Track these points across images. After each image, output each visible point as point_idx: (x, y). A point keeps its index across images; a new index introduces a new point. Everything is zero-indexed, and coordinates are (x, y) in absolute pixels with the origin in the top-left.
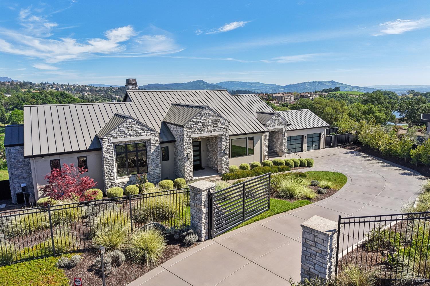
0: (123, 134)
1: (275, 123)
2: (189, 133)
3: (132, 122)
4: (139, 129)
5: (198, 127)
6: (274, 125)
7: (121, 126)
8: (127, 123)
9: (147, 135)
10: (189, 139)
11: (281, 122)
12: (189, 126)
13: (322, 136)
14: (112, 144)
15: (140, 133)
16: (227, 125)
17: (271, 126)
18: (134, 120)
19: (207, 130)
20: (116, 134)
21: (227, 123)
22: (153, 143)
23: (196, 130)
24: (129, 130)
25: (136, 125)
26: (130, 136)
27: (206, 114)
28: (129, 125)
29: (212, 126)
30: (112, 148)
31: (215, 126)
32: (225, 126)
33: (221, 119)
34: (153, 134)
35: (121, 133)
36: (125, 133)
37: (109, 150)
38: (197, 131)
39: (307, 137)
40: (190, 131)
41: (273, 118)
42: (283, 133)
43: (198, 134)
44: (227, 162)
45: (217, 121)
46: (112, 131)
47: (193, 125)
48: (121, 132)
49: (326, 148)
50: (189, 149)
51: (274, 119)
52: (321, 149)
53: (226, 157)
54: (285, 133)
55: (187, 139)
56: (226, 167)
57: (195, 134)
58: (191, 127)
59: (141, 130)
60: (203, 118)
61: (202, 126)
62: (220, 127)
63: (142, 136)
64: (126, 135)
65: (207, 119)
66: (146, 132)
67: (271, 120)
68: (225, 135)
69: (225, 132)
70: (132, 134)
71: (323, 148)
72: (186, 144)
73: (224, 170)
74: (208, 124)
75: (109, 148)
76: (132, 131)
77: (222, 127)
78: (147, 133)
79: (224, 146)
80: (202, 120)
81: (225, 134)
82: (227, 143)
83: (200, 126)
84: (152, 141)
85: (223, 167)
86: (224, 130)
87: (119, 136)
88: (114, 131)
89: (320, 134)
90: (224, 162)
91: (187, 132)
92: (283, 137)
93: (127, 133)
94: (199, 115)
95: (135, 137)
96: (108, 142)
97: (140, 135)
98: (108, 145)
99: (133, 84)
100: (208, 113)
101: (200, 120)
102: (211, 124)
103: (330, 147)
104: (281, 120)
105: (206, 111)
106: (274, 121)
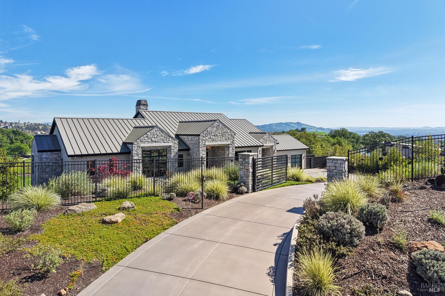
0: (150, 141)
2: (203, 141)
3: (157, 130)
4: (163, 136)
5: (211, 136)
6: (266, 143)
7: (148, 133)
8: (154, 131)
9: (168, 142)
10: (204, 146)
11: (271, 140)
12: (204, 135)
13: (303, 157)
14: (141, 149)
15: (164, 140)
18: (159, 129)
19: (218, 140)
20: (145, 139)
21: (233, 134)
22: (173, 150)
23: (209, 139)
24: (154, 137)
25: (160, 133)
26: (155, 142)
27: (217, 126)
28: (155, 133)
29: (222, 136)
30: (140, 151)
31: (224, 137)
32: (232, 137)
33: (229, 131)
34: (173, 142)
35: (148, 139)
36: (151, 139)
37: (138, 153)
38: (210, 139)
39: (290, 158)
40: (205, 139)
41: (264, 136)
42: (273, 150)
43: (210, 142)
45: (225, 132)
47: (207, 134)
48: (148, 138)
49: (307, 168)
50: (203, 154)
52: (303, 169)
54: (275, 150)
55: (202, 146)
57: (208, 142)
58: (206, 136)
59: (164, 137)
60: (215, 129)
61: (214, 136)
62: (228, 138)
63: (164, 142)
64: (153, 141)
65: (218, 130)
66: (168, 139)
67: (263, 138)
68: (232, 145)
69: (232, 142)
70: (157, 141)
71: (305, 169)
72: (201, 151)
74: (218, 135)
75: (138, 151)
76: (157, 138)
77: (229, 138)
78: (169, 140)
79: (231, 154)
80: (214, 131)
81: (231, 143)
82: (233, 151)
83: (213, 136)
84: (172, 148)
86: (231, 140)
87: (147, 141)
88: (142, 137)
89: (301, 155)
91: (203, 140)
92: (273, 153)
93: (153, 140)
94: (212, 126)
95: (159, 143)
96: (138, 146)
97: (163, 142)
98: (138, 149)
99: (144, 105)
100: (219, 126)
101: (213, 131)
102: (221, 134)
103: (310, 168)
105: (217, 124)
106: (266, 139)
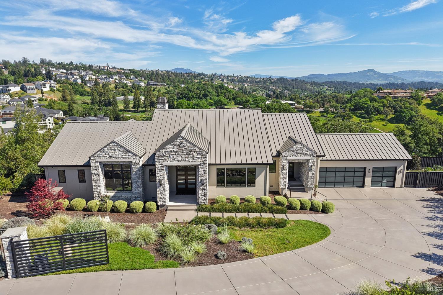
0: (107, 156)
1: (297, 153)
2: (161, 161)
3: (115, 146)
4: (121, 152)
5: (171, 155)
6: (295, 156)
7: (105, 148)
8: (111, 146)
9: (128, 158)
10: (161, 166)
11: (306, 152)
12: (161, 154)
13: (398, 171)
14: (99, 163)
15: (122, 156)
16: (204, 156)
17: (290, 157)
18: (116, 144)
19: (181, 159)
20: (102, 155)
21: (205, 153)
22: (134, 166)
23: (168, 158)
24: (112, 153)
25: (119, 148)
26: (113, 157)
27: (179, 144)
28: (112, 148)
29: (187, 155)
30: (98, 166)
31: (190, 156)
32: (202, 156)
33: (197, 150)
34: (134, 158)
35: (105, 155)
36: (109, 155)
37: (96, 168)
38: (170, 159)
39: (371, 171)
40: (162, 158)
41: (293, 147)
42: (309, 165)
43: (170, 162)
44: (205, 193)
45: (192, 151)
46: (98, 153)
47: (165, 153)
48: (105, 153)
49: (405, 186)
50: (161, 175)
51: (296, 148)
52: (396, 187)
53: (204, 187)
54: (312, 166)
55: (159, 166)
56: (204, 197)
57: (167, 162)
58: (164, 155)
59: (123, 153)
60: (176, 147)
61: (176, 155)
62: (196, 157)
63: (124, 158)
64: (110, 156)
65: (181, 149)
66: (127, 155)
67: (291, 149)
68: (202, 165)
69: (203, 162)
70: (115, 156)
71: (401, 187)
72: (158, 171)
73: (201, 200)
74: (182, 154)
75: (96, 166)
76: (115, 153)
77: (198, 158)
78: (129, 156)
79: (201, 176)
80: (175, 149)
81: (202, 164)
82: (204, 173)
83: (173, 155)
84: (133, 164)
85: (200, 198)
86: (201, 160)
87: (104, 156)
88: (99, 152)
89: (396, 168)
90: (201, 193)
91: (159, 159)
92: (309, 170)
93: (111, 155)
94: (172, 144)
95: (115, 159)
96: (95, 161)
97: (122, 158)
98: (95, 164)
99: (162, 103)
100: (182, 143)
101: (173, 149)
102: (185, 153)
103: (415, 186)
104: (306, 150)
105: (179, 141)
106: (295, 151)
